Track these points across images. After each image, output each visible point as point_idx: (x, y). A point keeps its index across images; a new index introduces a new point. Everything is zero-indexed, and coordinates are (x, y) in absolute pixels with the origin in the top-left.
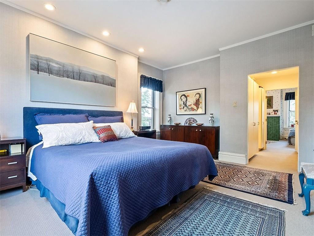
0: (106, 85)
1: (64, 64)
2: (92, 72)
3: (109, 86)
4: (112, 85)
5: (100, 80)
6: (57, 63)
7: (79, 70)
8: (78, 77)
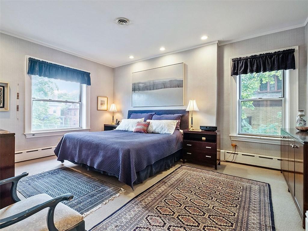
0: (173, 87)
1: (145, 83)
2: (162, 81)
3: (177, 88)
4: (179, 86)
5: (168, 85)
6: (142, 84)
7: (154, 83)
8: (153, 88)
